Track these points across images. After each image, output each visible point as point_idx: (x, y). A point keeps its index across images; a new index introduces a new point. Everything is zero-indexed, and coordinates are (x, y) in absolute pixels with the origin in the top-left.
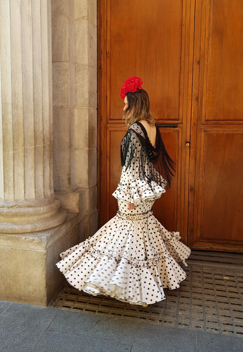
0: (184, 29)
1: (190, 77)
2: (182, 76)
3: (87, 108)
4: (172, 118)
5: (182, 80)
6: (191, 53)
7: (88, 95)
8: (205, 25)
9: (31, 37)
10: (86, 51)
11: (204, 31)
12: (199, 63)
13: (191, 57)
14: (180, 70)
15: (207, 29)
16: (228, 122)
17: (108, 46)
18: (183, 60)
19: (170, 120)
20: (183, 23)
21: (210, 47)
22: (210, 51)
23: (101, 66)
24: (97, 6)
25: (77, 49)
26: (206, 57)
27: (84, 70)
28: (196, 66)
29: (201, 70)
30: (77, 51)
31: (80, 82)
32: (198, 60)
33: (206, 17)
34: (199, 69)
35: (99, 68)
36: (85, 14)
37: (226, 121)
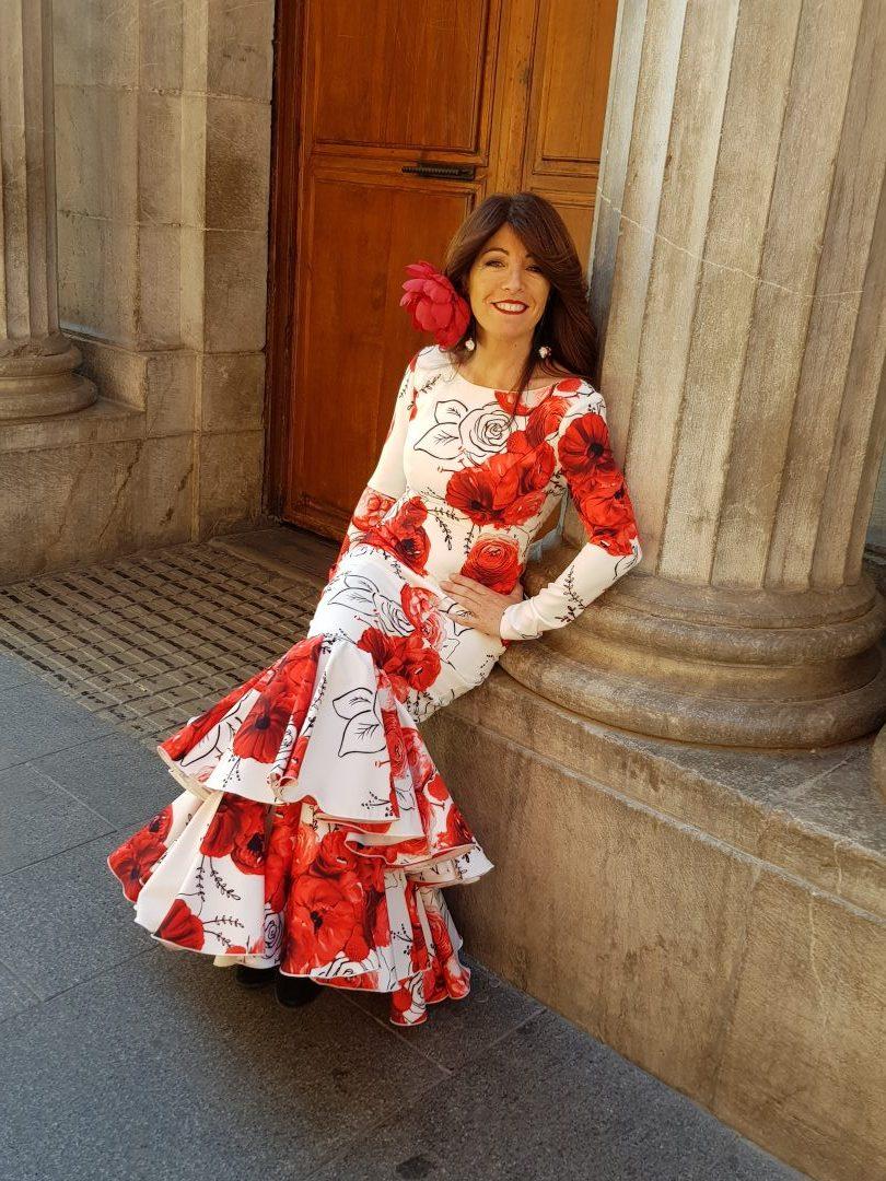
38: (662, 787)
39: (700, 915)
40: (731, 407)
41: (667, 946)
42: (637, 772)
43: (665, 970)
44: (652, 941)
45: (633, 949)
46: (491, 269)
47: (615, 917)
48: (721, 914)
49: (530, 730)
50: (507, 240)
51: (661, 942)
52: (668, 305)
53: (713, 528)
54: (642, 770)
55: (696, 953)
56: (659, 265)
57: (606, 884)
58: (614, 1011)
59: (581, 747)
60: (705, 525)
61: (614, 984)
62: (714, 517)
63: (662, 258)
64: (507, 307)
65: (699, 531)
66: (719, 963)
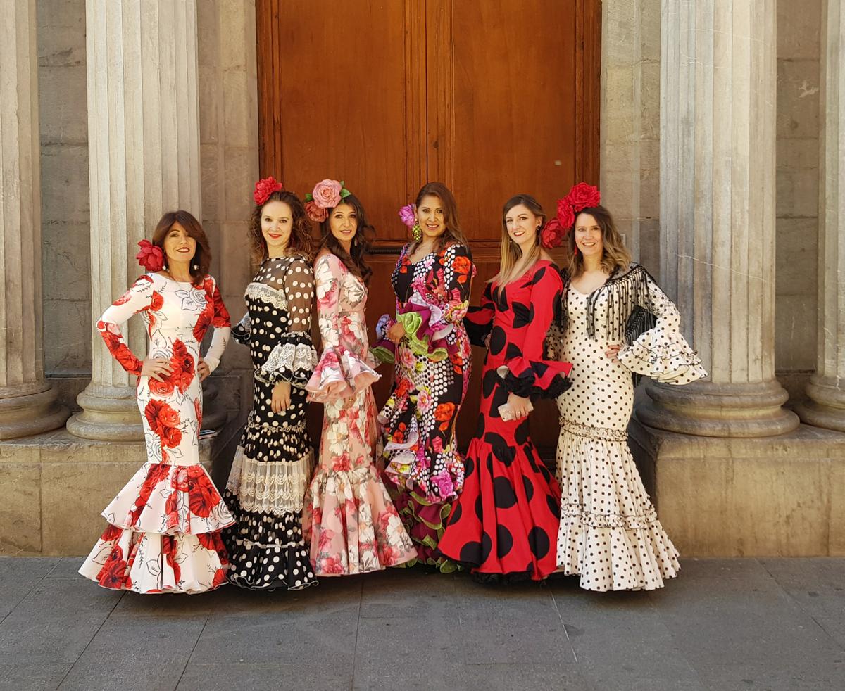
0: (409, 88)
1: (423, 168)
2: (410, 166)
3: (246, 222)
4: (396, 237)
5: (410, 173)
6: (423, 128)
7: (248, 199)
8: (445, 84)
9: (176, 117)
10: (244, 125)
11: (443, 93)
12: (436, 145)
13: (423, 134)
14: (406, 156)
15: (447, 91)
16: (489, 244)
17: (277, 110)
18: (409, 138)
19: (390, 241)
20: (408, 78)
21: (454, 121)
22: (454, 127)
23: (264, 144)
24: (257, 42)
25: (227, 120)
26: (448, 136)
27: (240, 155)
28: (432, 151)
29: (440, 157)
30: (227, 123)
31: (233, 177)
32: (435, 140)
33: (444, 70)
34: (438, 156)
35: (262, 149)
36: (241, 61)
37: (485, 243)
38: (789, 449)
39: (812, 487)
40: (760, 321)
41: (801, 505)
42: (778, 448)
43: (802, 514)
44: (795, 506)
45: (788, 513)
46: (173, 238)
47: (779, 505)
48: (820, 482)
49: (730, 450)
50: (177, 226)
51: (799, 505)
52: (737, 291)
53: (760, 362)
54: (780, 446)
55: (813, 501)
56: (733, 279)
57: (774, 494)
58: (784, 541)
59: (753, 448)
60: (757, 361)
61: (782, 531)
62: (760, 358)
63: (733, 276)
64: (182, 250)
65: (756, 364)
66: (822, 501)
